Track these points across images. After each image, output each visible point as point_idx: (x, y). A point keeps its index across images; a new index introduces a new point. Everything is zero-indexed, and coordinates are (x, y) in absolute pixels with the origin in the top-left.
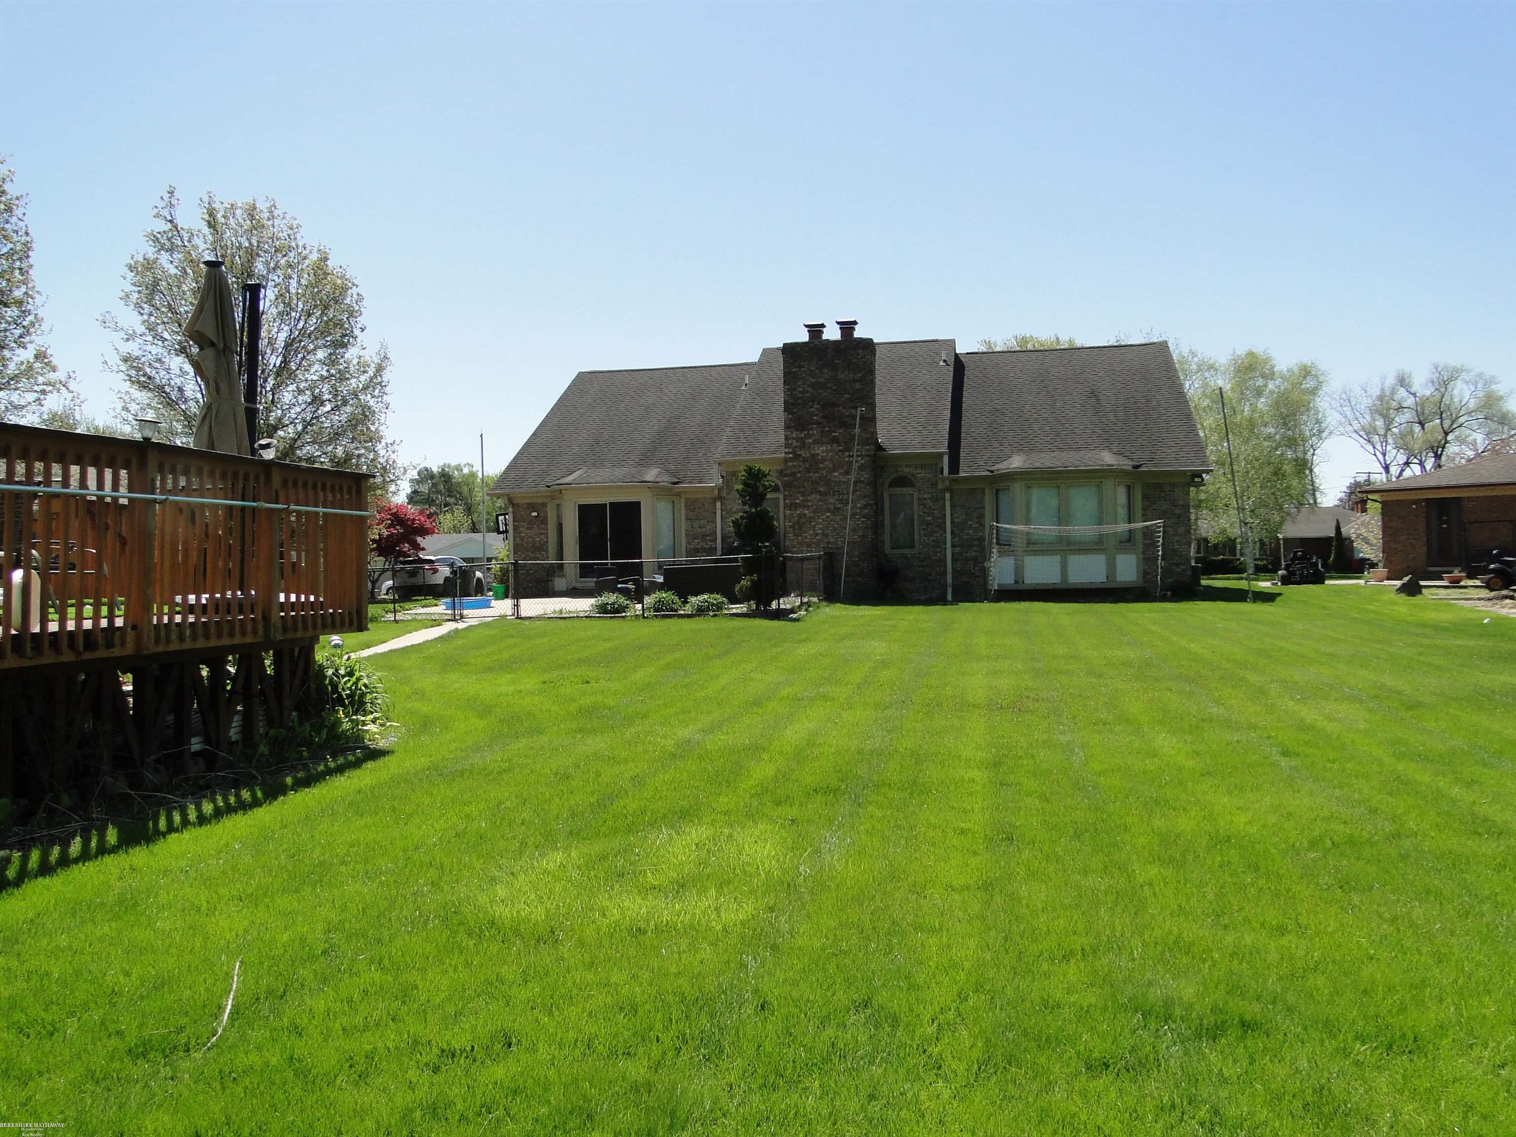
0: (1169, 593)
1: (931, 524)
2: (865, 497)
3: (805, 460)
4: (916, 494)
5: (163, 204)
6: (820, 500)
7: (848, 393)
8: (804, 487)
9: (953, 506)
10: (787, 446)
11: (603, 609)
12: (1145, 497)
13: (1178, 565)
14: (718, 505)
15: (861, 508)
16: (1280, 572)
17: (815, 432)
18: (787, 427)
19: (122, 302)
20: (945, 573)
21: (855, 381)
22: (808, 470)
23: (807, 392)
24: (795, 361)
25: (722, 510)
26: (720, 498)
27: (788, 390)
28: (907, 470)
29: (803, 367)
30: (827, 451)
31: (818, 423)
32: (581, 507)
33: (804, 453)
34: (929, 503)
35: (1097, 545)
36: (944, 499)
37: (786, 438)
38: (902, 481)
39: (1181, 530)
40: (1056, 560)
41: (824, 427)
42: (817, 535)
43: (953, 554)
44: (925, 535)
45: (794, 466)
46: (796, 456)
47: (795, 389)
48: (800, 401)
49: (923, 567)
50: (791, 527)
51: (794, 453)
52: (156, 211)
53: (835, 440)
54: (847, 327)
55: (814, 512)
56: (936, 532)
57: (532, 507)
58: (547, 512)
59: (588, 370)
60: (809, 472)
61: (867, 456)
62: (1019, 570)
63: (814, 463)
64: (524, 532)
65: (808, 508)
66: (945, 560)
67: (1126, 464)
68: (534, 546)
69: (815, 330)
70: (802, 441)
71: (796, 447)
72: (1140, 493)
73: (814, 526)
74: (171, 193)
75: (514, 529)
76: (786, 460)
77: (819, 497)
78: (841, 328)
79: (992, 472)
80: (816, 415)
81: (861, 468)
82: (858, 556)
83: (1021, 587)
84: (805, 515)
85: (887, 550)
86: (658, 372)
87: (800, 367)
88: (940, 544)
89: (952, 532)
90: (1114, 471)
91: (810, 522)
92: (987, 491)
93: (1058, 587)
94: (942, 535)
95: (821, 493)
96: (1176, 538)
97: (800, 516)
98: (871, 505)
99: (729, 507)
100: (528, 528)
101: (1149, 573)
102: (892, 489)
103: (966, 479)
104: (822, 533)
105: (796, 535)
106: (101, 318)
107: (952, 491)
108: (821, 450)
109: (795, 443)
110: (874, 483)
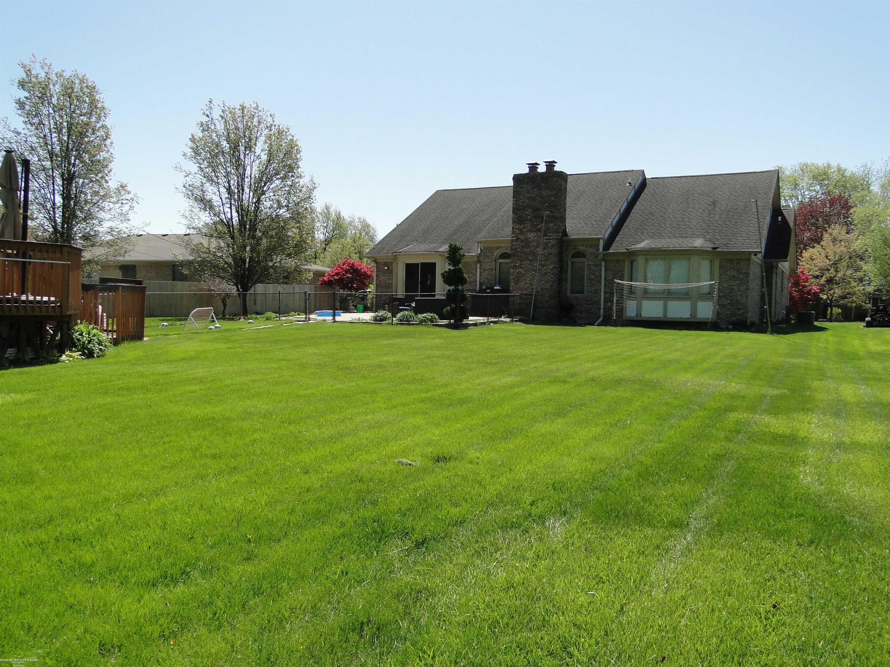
0: (731, 326)
1: (593, 280)
2: (554, 263)
3: (522, 241)
4: (586, 261)
5: (207, 108)
6: (530, 264)
7: (547, 203)
8: (521, 256)
9: (606, 270)
10: (513, 233)
11: (375, 319)
12: (721, 267)
13: (740, 309)
14: (478, 265)
15: (551, 269)
16: (867, 319)
17: (528, 225)
18: (514, 222)
19: (184, 157)
20: (600, 308)
21: (551, 196)
22: (523, 247)
23: (526, 202)
24: (519, 185)
25: (480, 269)
26: (479, 261)
27: (515, 201)
28: (581, 248)
29: (524, 188)
30: (535, 236)
31: (530, 220)
32: (407, 265)
33: (522, 237)
34: (593, 268)
35: (685, 295)
36: (601, 265)
37: (513, 229)
38: (580, 255)
39: (743, 288)
40: (660, 303)
41: (533, 222)
42: (527, 284)
43: (605, 298)
44: (589, 286)
45: (516, 244)
46: (518, 239)
47: (518, 201)
48: (521, 207)
49: (588, 304)
50: (513, 279)
51: (517, 237)
52: (203, 111)
53: (539, 230)
54: (550, 165)
55: (526, 271)
56: (596, 284)
57: (386, 264)
58: (392, 267)
59: (442, 189)
60: (524, 248)
61: (556, 239)
62: (639, 308)
63: (527, 243)
64: (382, 278)
65: (523, 268)
66: (600, 301)
67: (708, 246)
68: (386, 286)
69: (533, 167)
70: (521, 230)
71: (518, 234)
72: (718, 264)
73: (526, 279)
74: (210, 102)
75: (377, 276)
76: (512, 241)
77: (529, 263)
78: (546, 165)
79: (627, 249)
80: (530, 215)
81: (553, 246)
82: (548, 297)
83: (640, 319)
84: (521, 272)
85: (569, 294)
86: (477, 190)
87: (522, 187)
88: (597, 292)
89: (605, 285)
90: (697, 251)
91: (523, 276)
92: (626, 260)
93: (660, 319)
94: (599, 287)
95: (530, 260)
96: (739, 293)
97: (518, 273)
98: (557, 268)
99: (484, 267)
100: (383, 276)
101: (720, 314)
102: (573, 259)
103: (613, 254)
104: (530, 283)
105: (516, 284)
106: (175, 166)
107: (606, 261)
108: (531, 235)
109: (517, 232)
110: (561, 255)
